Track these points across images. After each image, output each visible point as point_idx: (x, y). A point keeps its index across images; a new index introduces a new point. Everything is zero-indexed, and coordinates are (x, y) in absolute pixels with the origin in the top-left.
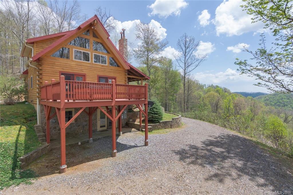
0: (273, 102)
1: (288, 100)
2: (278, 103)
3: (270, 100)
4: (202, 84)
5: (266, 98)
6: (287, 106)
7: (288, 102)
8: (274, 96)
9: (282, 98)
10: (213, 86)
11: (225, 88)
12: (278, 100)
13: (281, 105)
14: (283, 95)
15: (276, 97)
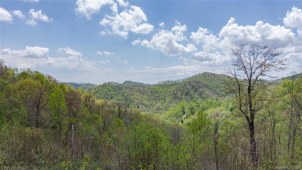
0: (102, 95)
1: (114, 92)
2: (107, 96)
3: (99, 92)
4: (11, 66)
5: (96, 90)
6: (113, 98)
7: (114, 94)
8: (102, 88)
9: (110, 90)
10: (31, 72)
11: (49, 76)
12: (106, 92)
13: (109, 97)
14: (110, 87)
15: (104, 89)
